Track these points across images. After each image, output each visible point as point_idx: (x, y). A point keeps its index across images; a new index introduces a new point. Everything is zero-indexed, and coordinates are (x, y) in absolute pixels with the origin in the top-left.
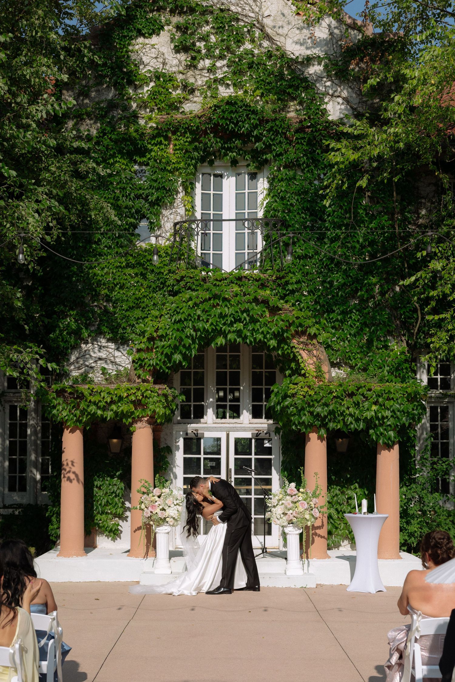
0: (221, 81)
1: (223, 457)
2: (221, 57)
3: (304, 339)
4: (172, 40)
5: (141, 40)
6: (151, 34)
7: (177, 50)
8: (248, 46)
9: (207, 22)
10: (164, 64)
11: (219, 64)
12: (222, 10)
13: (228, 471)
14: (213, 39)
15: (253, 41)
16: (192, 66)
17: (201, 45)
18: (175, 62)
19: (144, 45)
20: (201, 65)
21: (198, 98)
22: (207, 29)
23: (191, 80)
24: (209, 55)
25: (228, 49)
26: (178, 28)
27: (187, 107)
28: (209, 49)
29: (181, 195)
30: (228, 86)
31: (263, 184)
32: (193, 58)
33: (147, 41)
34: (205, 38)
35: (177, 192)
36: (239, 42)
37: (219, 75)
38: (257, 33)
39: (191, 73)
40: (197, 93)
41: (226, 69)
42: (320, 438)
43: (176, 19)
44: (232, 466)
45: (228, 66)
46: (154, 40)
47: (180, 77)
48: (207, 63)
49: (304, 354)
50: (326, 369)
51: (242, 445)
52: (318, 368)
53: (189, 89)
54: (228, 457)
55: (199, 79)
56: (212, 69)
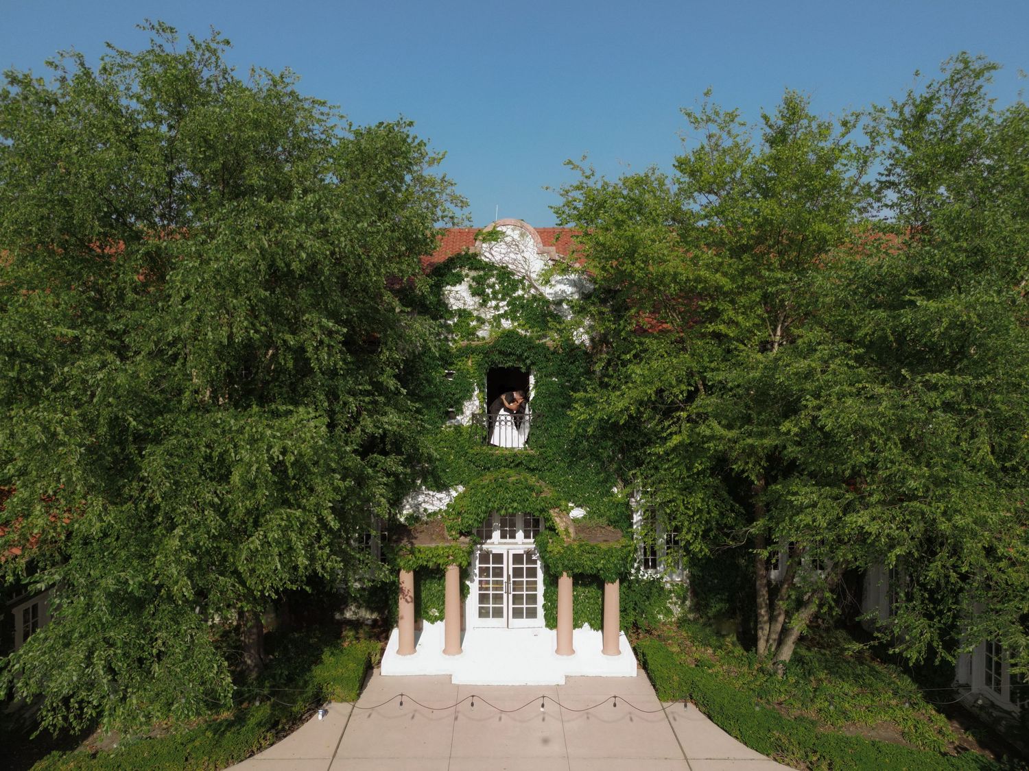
0: (504, 316)
1: (505, 566)
2: (503, 299)
3: (557, 510)
4: (470, 286)
5: (448, 287)
6: (455, 285)
7: (474, 294)
8: (520, 292)
9: (493, 276)
10: (465, 304)
11: (501, 304)
12: (502, 267)
13: (508, 576)
14: (497, 287)
15: (523, 289)
16: (484, 304)
17: (489, 291)
18: (472, 303)
19: (451, 291)
20: (489, 304)
21: (487, 327)
22: (493, 280)
23: (483, 316)
24: (495, 298)
25: (508, 294)
26: (473, 279)
27: (480, 333)
28: (495, 293)
29: (476, 392)
30: (507, 319)
32: (484, 301)
33: (453, 288)
34: (493, 286)
35: (474, 390)
36: (515, 289)
37: (502, 311)
38: (527, 283)
39: (482, 310)
40: (487, 324)
41: (506, 308)
42: (568, 576)
43: (473, 273)
44: (511, 573)
45: (508, 306)
46: (458, 287)
47: (475, 313)
48: (494, 303)
49: (558, 520)
50: (571, 530)
51: (517, 558)
52: (566, 530)
53: (481, 321)
54: (508, 566)
55: (488, 315)
56: (497, 308)
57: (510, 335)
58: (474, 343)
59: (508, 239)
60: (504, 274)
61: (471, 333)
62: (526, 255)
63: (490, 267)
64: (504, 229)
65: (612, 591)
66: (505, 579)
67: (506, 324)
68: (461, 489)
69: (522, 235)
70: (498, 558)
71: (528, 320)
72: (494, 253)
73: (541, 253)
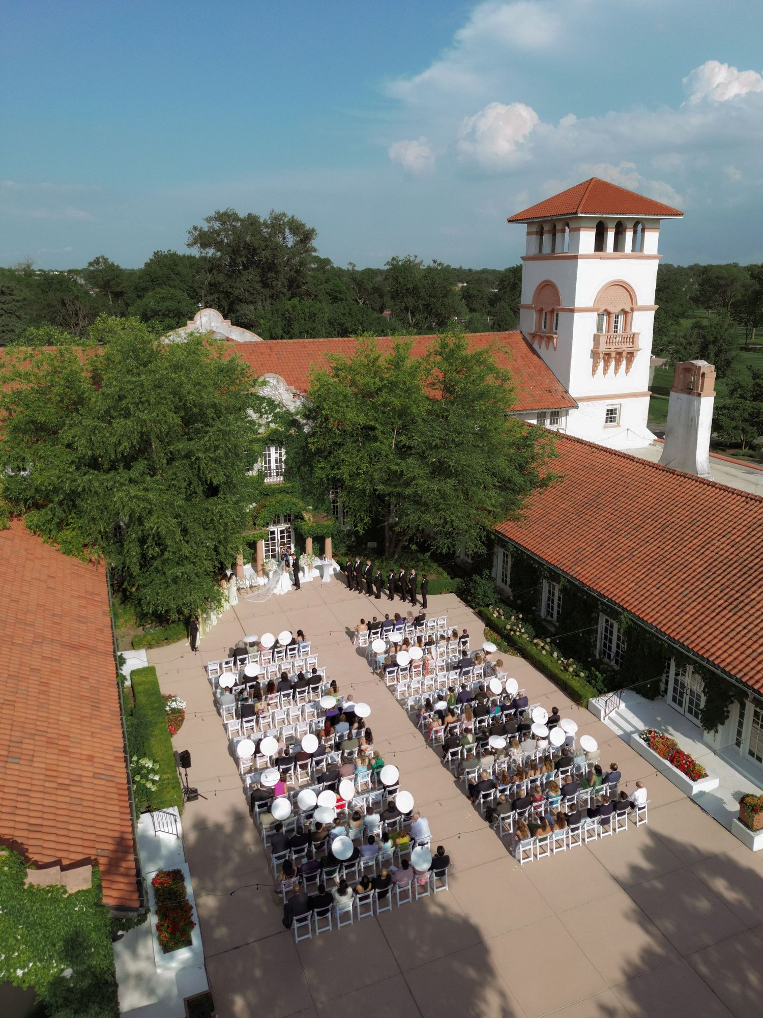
1: (276, 536)
2: (270, 414)
3: (305, 511)
4: (254, 409)
5: (245, 410)
7: (256, 412)
8: (278, 410)
10: (252, 417)
11: (269, 416)
12: (269, 398)
13: (278, 540)
14: (267, 408)
15: (280, 408)
16: (261, 417)
17: (263, 410)
18: (255, 416)
20: (264, 417)
21: (263, 427)
22: (265, 404)
23: (261, 422)
24: (266, 413)
25: (272, 411)
26: (255, 405)
28: (266, 411)
30: (273, 424)
31: (283, 451)
32: (261, 415)
34: (265, 408)
35: (258, 458)
36: (276, 409)
37: (270, 420)
38: (281, 405)
39: (260, 420)
42: (311, 538)
44: (279, 538)
45: (273, 417)
48: (266, 416)
49: (305, 515)
50: (311, 519)
51: (282, 532)
52: (309, 519)
53: (260, 425)
54: (277, 536)
55: (263, 421)
56: (267, 418)
57: (275, 431)
58: (258, 436)
59: (271, 384)
60: (271, 402)
61: (255, 432)
62: (280, 391)
63: (264, 398)
64: (268, 379)
65: (328, 542)
66: (276, 541)
67: (273, 426)
68: (254, 504)
69: (278, 382)
70: (273, 533)
71: (283, 423)
72: (265, 392)
73: (287, 390)
